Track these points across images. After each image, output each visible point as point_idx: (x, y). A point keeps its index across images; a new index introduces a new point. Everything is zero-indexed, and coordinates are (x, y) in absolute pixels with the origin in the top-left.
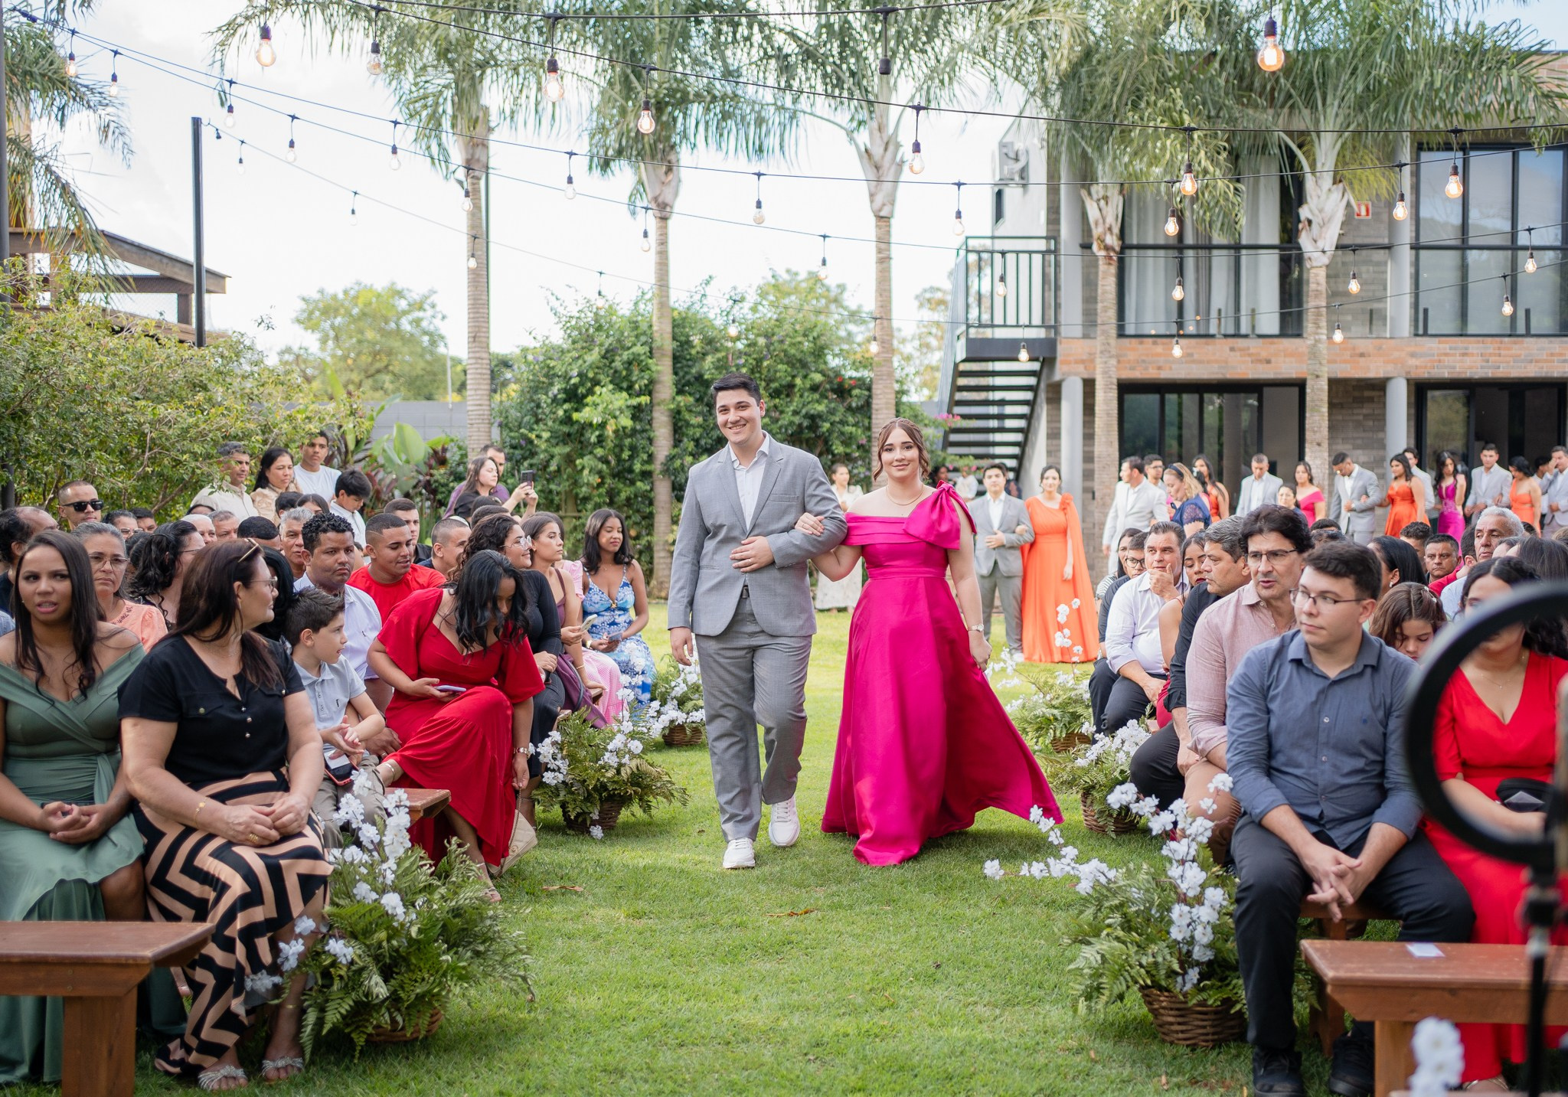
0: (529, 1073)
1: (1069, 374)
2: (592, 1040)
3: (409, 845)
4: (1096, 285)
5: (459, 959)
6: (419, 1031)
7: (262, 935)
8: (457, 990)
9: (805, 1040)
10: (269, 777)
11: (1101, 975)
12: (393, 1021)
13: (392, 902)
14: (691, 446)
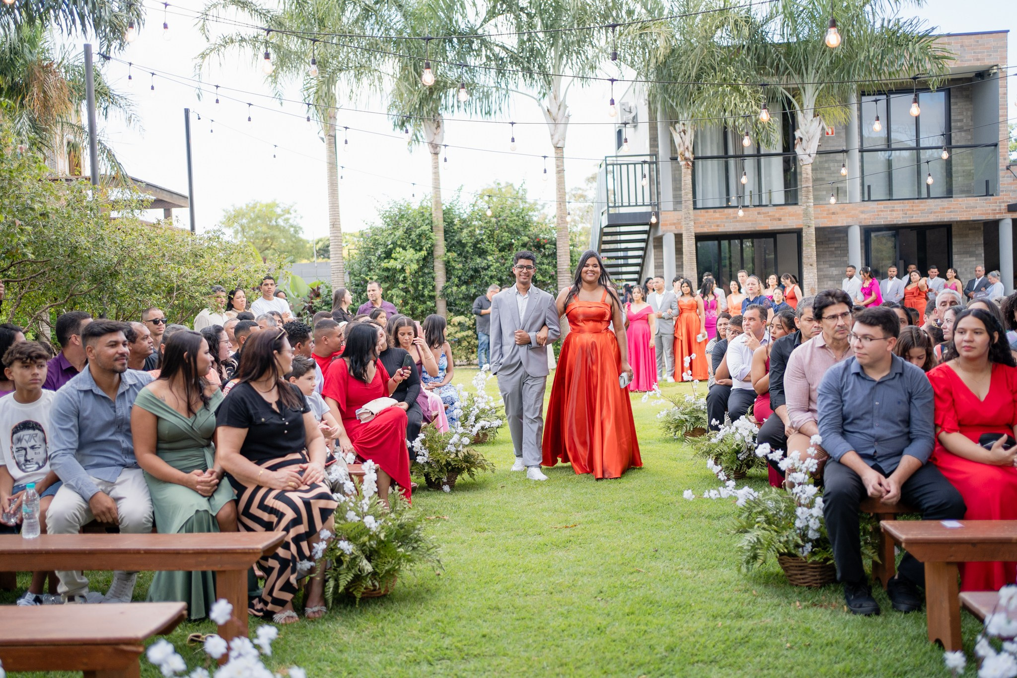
0: (448, 610)
1: (667, 231)
2: (477, 593)
3: (376, 490)
4: (681, 180)
5: (407, 551)
6: (387, 590)
7: (303, 540)
8: (408, 567)
9: (593, 590)
10: (298, 456)
11: (757, 549)
12: (374, 585)
13: (369, 521)
14: (456, 280)
